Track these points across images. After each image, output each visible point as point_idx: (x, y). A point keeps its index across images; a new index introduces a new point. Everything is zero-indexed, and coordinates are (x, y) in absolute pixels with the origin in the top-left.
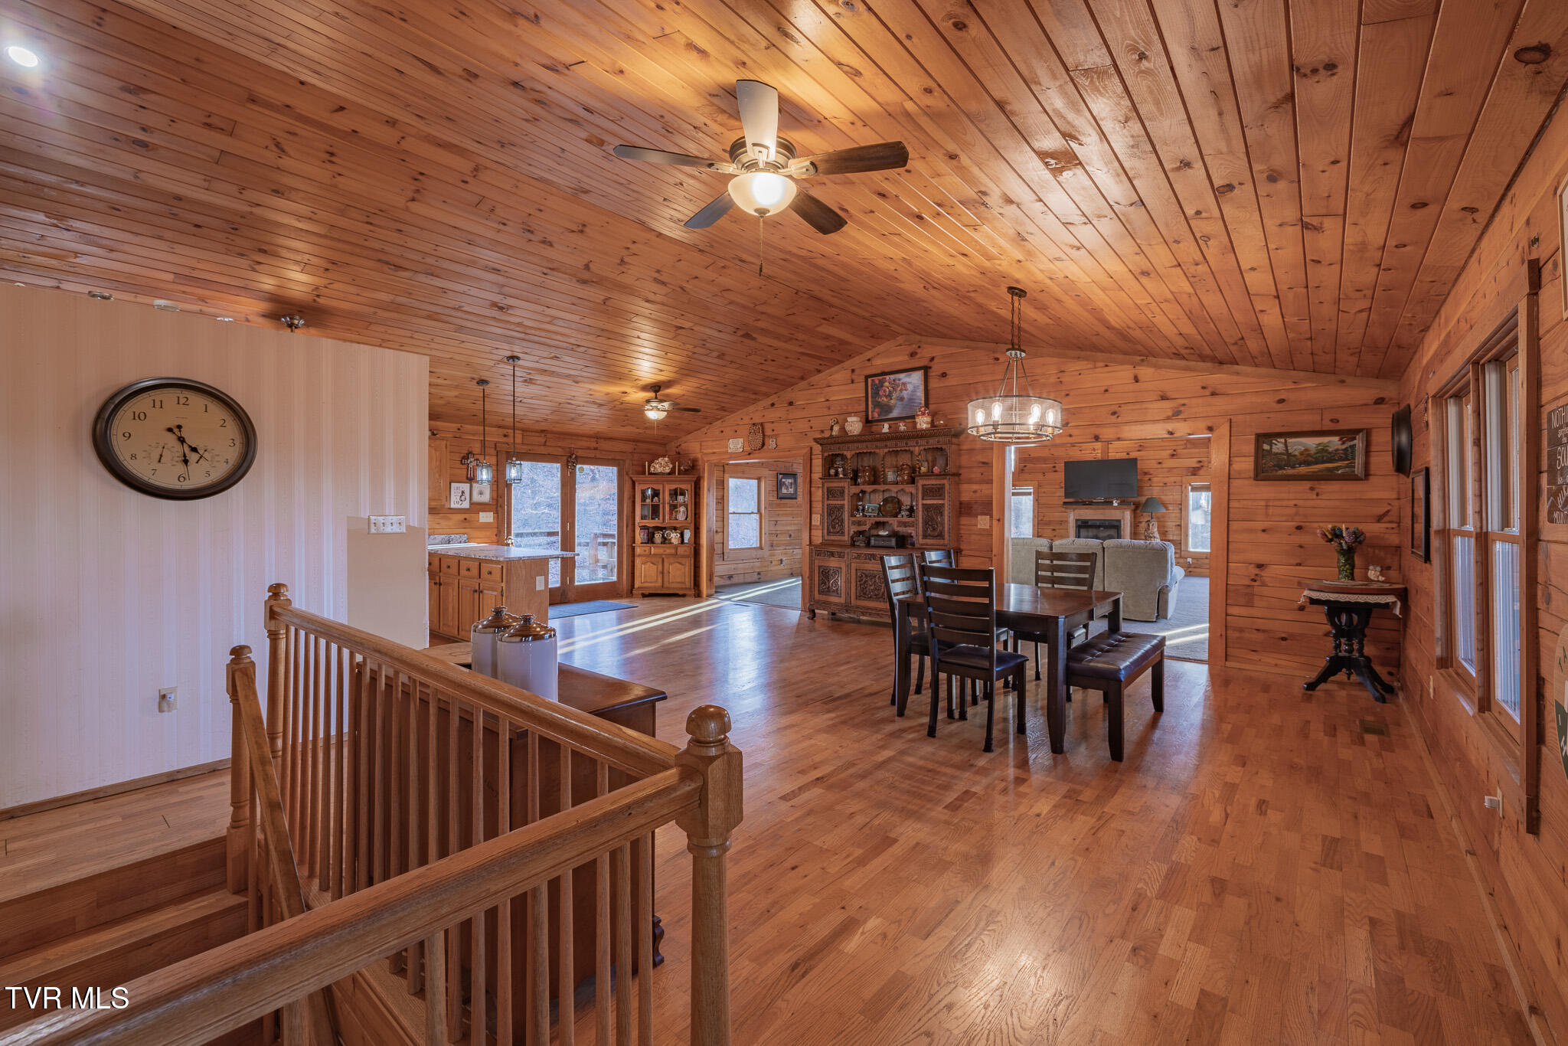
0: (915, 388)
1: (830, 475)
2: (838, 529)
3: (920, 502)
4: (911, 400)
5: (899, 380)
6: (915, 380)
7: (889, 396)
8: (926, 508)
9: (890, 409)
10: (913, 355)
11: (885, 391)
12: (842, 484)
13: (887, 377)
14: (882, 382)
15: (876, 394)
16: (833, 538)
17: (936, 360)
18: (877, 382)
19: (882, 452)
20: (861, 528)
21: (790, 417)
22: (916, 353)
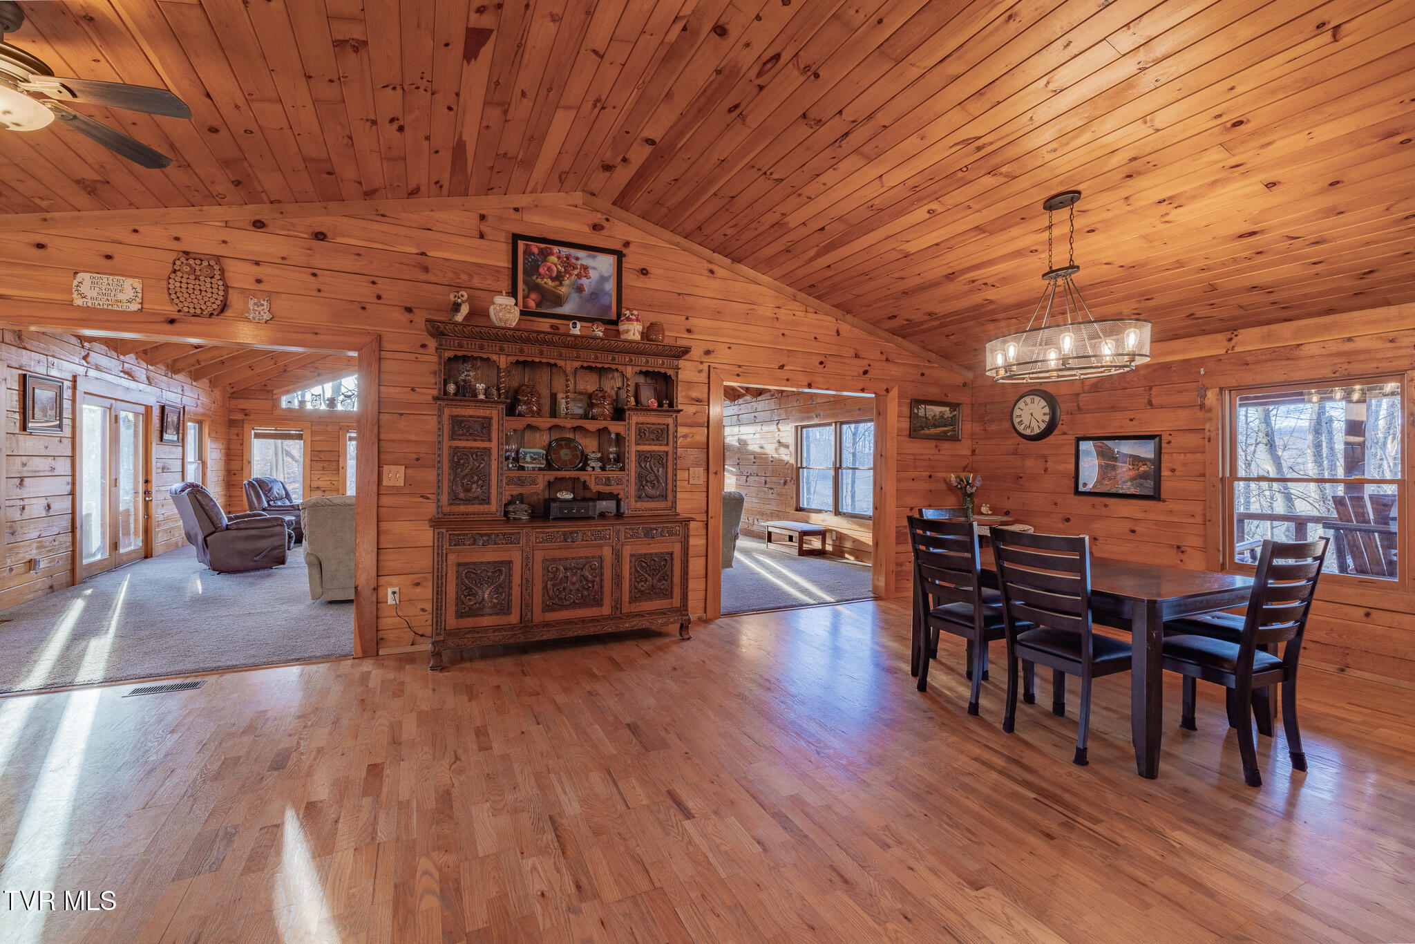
0: (603, 279)
1: (446, 393)
2: (476, 490)
3: (634, 448)
4: (595, 295)
5: (577, 259)
6: (603, 265)
7: (559, 278)
8: (642, 457)
9: (559, 300)
10: (596, 227)
11: (549, 269)
12: (482, 412)
13: (556, 249)
14: (545, 254)
15: (532, 269)
16: (462, 508)
17: (632, 247)
18: (536, 250)
19: (570, 366)
20: (525, 490)
21: (318, 262)
22: (602, 228)
